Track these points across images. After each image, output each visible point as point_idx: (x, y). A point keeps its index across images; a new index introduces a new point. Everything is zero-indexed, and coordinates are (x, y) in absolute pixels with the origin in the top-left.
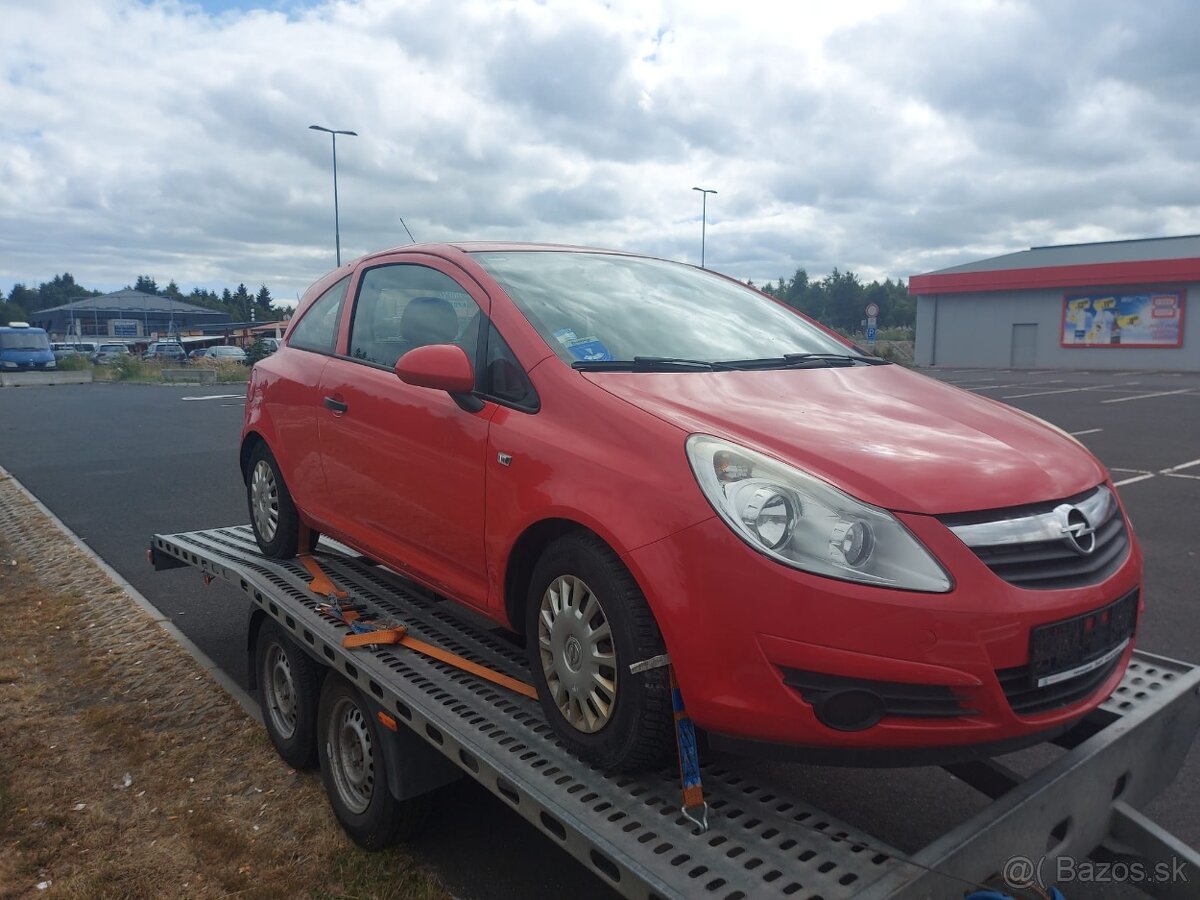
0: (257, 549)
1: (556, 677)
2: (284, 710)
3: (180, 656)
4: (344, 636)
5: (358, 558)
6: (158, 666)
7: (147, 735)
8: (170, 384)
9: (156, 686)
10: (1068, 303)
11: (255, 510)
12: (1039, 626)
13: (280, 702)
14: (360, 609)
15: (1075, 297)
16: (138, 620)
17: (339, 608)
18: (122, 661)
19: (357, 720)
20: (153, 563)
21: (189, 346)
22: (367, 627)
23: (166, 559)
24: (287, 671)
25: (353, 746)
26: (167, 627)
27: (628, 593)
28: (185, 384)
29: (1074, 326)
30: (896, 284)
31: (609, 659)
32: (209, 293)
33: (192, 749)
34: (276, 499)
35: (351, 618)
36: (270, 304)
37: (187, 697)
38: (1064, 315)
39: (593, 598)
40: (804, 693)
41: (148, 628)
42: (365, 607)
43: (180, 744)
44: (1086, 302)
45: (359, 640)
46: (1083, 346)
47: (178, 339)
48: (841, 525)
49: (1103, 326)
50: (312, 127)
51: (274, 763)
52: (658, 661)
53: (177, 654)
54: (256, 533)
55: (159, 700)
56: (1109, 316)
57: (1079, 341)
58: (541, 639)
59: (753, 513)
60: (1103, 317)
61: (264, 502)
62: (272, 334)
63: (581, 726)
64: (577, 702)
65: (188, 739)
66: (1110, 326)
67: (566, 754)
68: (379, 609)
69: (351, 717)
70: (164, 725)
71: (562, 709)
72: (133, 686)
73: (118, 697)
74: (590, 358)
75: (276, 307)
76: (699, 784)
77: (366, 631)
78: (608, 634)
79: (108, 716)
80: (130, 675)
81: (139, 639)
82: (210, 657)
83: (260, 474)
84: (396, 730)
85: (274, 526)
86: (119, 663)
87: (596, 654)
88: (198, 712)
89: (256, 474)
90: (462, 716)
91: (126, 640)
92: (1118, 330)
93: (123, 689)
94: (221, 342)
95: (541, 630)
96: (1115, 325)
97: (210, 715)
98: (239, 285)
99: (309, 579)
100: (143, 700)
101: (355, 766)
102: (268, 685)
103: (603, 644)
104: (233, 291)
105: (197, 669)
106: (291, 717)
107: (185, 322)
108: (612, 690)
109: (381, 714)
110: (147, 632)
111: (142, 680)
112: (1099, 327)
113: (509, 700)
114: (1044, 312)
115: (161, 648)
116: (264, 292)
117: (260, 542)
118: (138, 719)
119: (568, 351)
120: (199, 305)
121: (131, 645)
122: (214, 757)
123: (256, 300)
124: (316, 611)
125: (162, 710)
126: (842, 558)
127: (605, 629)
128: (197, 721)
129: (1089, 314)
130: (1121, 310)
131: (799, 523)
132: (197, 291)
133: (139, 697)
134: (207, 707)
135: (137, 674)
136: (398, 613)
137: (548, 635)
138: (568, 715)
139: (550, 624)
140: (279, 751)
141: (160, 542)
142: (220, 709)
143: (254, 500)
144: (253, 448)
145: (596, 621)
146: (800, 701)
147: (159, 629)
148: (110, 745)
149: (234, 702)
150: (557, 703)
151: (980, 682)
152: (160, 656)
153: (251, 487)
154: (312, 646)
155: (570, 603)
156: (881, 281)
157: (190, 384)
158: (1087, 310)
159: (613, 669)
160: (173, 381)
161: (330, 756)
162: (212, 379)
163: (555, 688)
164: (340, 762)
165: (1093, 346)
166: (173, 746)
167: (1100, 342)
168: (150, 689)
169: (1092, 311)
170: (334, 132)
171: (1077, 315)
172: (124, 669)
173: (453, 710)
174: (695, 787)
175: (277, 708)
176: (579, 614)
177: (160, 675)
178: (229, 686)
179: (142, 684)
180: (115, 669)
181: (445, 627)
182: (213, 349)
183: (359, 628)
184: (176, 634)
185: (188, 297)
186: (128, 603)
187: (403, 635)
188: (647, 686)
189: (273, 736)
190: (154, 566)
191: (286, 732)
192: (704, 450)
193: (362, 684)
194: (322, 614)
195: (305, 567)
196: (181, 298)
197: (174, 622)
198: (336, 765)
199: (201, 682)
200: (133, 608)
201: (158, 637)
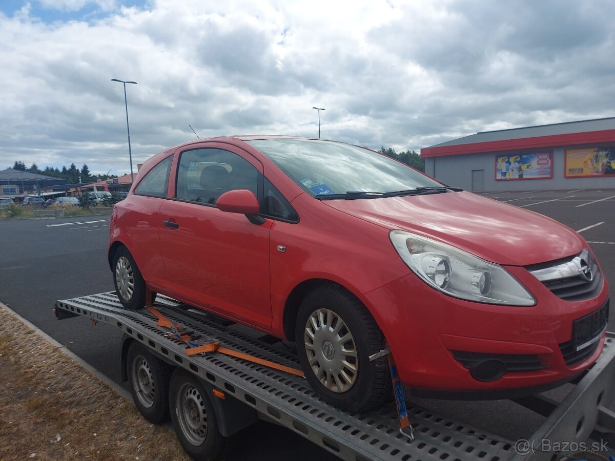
0: (121, 305)
1: (317, 364)
2: (145, 392)
3: (75, 366)
4: (185, 350)
5: (178, 306)
6: (63, 373)
7: (65, 411)
8: (39, 219)
9: (65, 383)
10: (497, 159)
11: (119, 284)
12: (576, 320)
13: (142, 387)
14: (190, 334)
15: (501, 157)
16: (47, 348)
17: (179, 334)
18: (43, 371)
19: (194, 394)
20: (57, 316)
21: (46, 198)
22: (197, 343)
23: (64, 313)
24: (147, 370)
25: (192, 408)
26: (65, 351)
27: (363, 316)
28: (47, 218)
29: (501, 170)
30: (412, 153)
31: (353, 352)
32: (55, 169)
33: (92, 418)
34: (132, 277)
35: (187, 339)
36: (89, 174)
37: (83, 389)
38: (496, 165)
39: (340, 320)
40: (464, 363)
41: (53, 352)
42: (193, 333)
43: (84, 415)
44: (506, 158)
45: (193, 351)
46: (506, 180)
47: (39, 194)
48: (477, 274)
49: (515, 170)
50: (112, 80)
51: (140, 421)
52: (382, 352)
53: (74, 365)
54: (120, 297)
55: (67, 391)
56: (517, 165)
57: (503, 178)
58: (306, 343)
59: (433, 270)
60: (514, 165)
61: (124, 279)
62: (92, 189)
63: (334, 389)
64: (332, 377)
65: (89, 412)
66: (518, 169)
67: (326, 405)
68: (200, 333)
69: (191, 393)
70: (73, 405)
71: (322, 381)
72: (51, 385)
73: (43, 391)
74: (323, 193)
75: (92, 175)
76: (407, 416)
77: (197, 346)
78: (351, 339)
79: (40, 402)
80: (48, 379)
81: (50, 358)
82: (93, 366)
83: (121, 264)
84: (224, 398)
85: (131, 292)
86: (41, 372)
87: (344, 350)
88: (91, 396)
89: (119, 264)
90: (263, 388)
91: (42, 359)
92: (522, 172)
93: (46, 386)
94: (63, 195)
95: (306, 339)
96: (520, 169)
97: (98, 398)
98: (71, 164)
99: (157, 320)
100: (58, 392)
101: (194, 420)
102: (134, 379)
103: (348, 345)
104: (68, 167)
105: (87, 373)
106: (150, 396)
107: (43, 185)
108: (355, 369)
109: (214, 391)
110: (53, 354)
111: (56, 381)
112: (512, 170)
113: (285, 378)
114: (487, 164)
115: (63, 363)
116: (85, 168)
117: (122, 301)
118: (58, 403)
119: (310, 190)
120: (50, 175)
121: (45, 362)
122: (105, 421)
123: (80, 172)
124: (165, 337)
125: (70, 397)
126: (478, 291)
127: (349, 336)
128: (92, 401)
129: (507, 164)
130: (523, 161)
131: (452, 274)
132: (48, 168)
133: (55, 390)
134: (96, 393)
135: (52, 378)
136: (210, 335)
137: (311, 341)
138: (326, 384)
139: (313, 335)
140: (143, 414)
141: (61, 305)
142: (104, 394)
143: (117, 278)
144: (116, 250)
145: (343, 332)
146: (462, 367)
147: (60, 352)
148: (44, 418)
149: (111, 389)
150: (318, 378)
151: (552, 351)
152: (64, 367)
153: (115, 271)
154: (166, 356)
155: (325, 323)
156: (406, 152)
157: (50, 218)
158: (506, 162)
159: (355, 358)
160: (39, 217)
161: (178, 415)
162: (62, 215)
163: (316, 370)
164: (183, 418)
165: (510, 180)
166: (81, 417)
167: (514, 178)
168: (61, 385)
169: (509, 163)
170: (124, 82)
171: (502, 165)
172: (44, 375)
173: (257, 385)
174: (405, 417)
175: (141, 391)
176: (331, 329)
177: (65, 377)
178: (107, 381)
179: (56, 383)
180: (39, 376)
181: (237, 340)
182: (61, 199)
183: (192, 344)
184: (70, 354)
185: (44, 172)
186: (40, 339)
187: (218, 346)
188: (377, 365)
189: (139, 407)
190: (57, 318)
191: (147, 404)
192: (400, 238)
193: (201, 375)
194: (169, 338)
195: (151, 312)
196: (40, 172)
197: (68, 348)
198: (181, 420)
199: (90, 379)
200: (43, 341)
201: (60, 357)
